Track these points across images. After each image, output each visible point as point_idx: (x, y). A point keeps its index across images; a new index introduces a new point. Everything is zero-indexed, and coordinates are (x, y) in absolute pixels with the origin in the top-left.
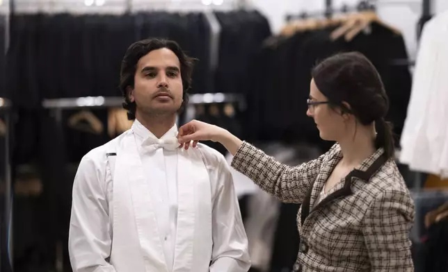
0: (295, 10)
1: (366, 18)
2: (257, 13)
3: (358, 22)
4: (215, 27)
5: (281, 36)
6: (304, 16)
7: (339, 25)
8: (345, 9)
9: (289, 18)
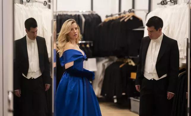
0: (109, 14)
1: (131, 14)
2: (97, 15)
3: (129, 16)
4: (84, 20)
5: (105, 22)
6: (112, 16)
7: (123, 17)
8: (124, 13)
9: (107, 16)
